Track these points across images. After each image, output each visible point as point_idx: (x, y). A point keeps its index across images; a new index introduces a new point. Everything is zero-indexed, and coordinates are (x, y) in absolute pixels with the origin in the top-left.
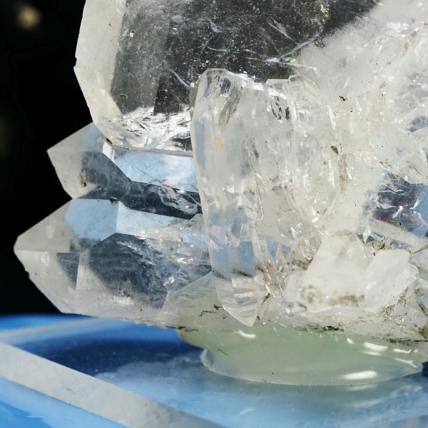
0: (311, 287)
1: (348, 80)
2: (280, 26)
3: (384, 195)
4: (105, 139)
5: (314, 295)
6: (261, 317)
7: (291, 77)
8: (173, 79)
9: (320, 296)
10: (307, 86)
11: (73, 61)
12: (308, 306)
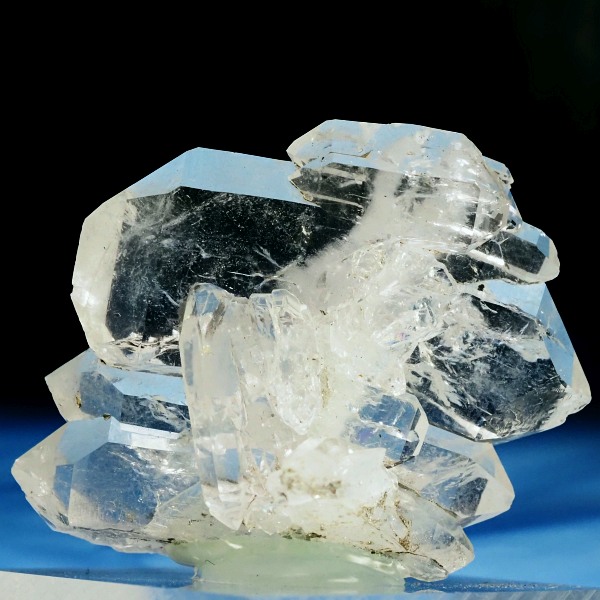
0: (290, 470)
1: (329, 295)
2: (265, 251)
3: (365, 412)
4: (99, 361)
5: (293, 481)
6: (246, 523)
7: (274, 291)
8: (164, 300)
9: (298, 482)
10: (290, 300)
11: (70, 288)
12: (288, 493)
